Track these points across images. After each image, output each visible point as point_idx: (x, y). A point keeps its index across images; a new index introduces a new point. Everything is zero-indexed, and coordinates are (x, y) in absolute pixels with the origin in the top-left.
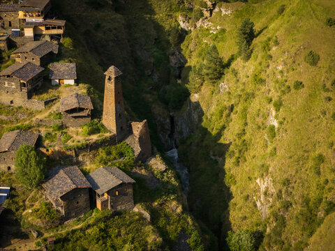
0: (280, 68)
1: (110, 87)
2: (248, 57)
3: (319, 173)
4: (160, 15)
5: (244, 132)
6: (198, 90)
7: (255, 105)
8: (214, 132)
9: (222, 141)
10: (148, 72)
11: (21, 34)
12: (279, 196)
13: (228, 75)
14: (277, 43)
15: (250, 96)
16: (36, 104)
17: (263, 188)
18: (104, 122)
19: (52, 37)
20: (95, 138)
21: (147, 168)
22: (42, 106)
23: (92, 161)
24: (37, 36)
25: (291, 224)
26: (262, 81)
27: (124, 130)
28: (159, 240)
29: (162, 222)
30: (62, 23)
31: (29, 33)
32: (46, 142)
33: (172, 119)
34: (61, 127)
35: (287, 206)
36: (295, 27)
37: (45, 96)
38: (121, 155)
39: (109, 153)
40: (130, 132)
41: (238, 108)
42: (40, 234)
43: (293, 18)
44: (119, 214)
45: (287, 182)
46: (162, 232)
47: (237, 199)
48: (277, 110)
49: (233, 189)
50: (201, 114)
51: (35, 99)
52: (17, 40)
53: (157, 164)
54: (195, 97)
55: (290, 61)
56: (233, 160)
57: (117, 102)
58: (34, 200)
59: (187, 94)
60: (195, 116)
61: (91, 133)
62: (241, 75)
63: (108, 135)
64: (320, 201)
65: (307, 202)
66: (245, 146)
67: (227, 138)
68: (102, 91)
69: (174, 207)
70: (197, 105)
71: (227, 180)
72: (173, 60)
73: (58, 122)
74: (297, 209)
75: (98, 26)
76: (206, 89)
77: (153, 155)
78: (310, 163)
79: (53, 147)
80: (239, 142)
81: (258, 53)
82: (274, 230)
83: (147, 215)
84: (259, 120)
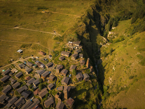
0: (116, 59)
1: (88, 61)
2: (111, 55)
3: (120, 81)
4: (98, 42)
5: (108, 68)
6: (102, 57)
7: (111, 64)
8: (104, 66)
9: (105, 68)
10: (94, 52)
11: (76, 48)
12: (113, 82)
13: (107, 57)
14: (117, 55)
15: (110, 62)
16: (76, 61)
17: (110, 79)
18: (86, 65)
19: (80, 49)
20: (84, 68)
21: (92, 74)
22: (77, 61)
23: (84, 72)
24: (78, 48)
25: (114, 88)
26: (113, 60)
27: (89, 67)
28: (92, 86)
29: (93, 83)
30: (82, 46)
31: (77, 48)
32: (77, 68)
33: (97, 61)
34: (80, 65)
35: (114, 85)
36: (120, 53)
37: (78, 59)
38: (88, 71)
39: (86, 71)
40: (90, 67)
41: (108, 64)
42: (75, 83)
43: (120, 50)
44: (87, 81)
45: (115, 81)
46: (93, 85)
47: (106, 79)
48: (115, 67)
49: (105, 77)
50: (102, 62)
51: (76, 60)
52: (75, 49)
53: (94, 73)
54: (101, 58)
55: (118, 59)
56: (106, 72)
57: (89, 63)
58: (74, 77)
59: (100, 57)
60: (101, 61)
61: (84, 67)
62: (109, 58)
63: (87, 68)
64: (120, 86)
65: (118, 85)
66: (108, 71)
67: (106, 68)
68: (87, 61)
69: (95, 80)
70: (101, 60)
71: (104, 76)
72: (98, 50)
73: (79, 64)
74: (116, 86)
75: (87, 45)
76: (103, 58)
77: (93, 71)
78: (119, 79)
79: (78, 69)
80: (107, 70)
81: (113, 55)
82: (111, 88)
83: (91, 82)
84: (111, 67)
